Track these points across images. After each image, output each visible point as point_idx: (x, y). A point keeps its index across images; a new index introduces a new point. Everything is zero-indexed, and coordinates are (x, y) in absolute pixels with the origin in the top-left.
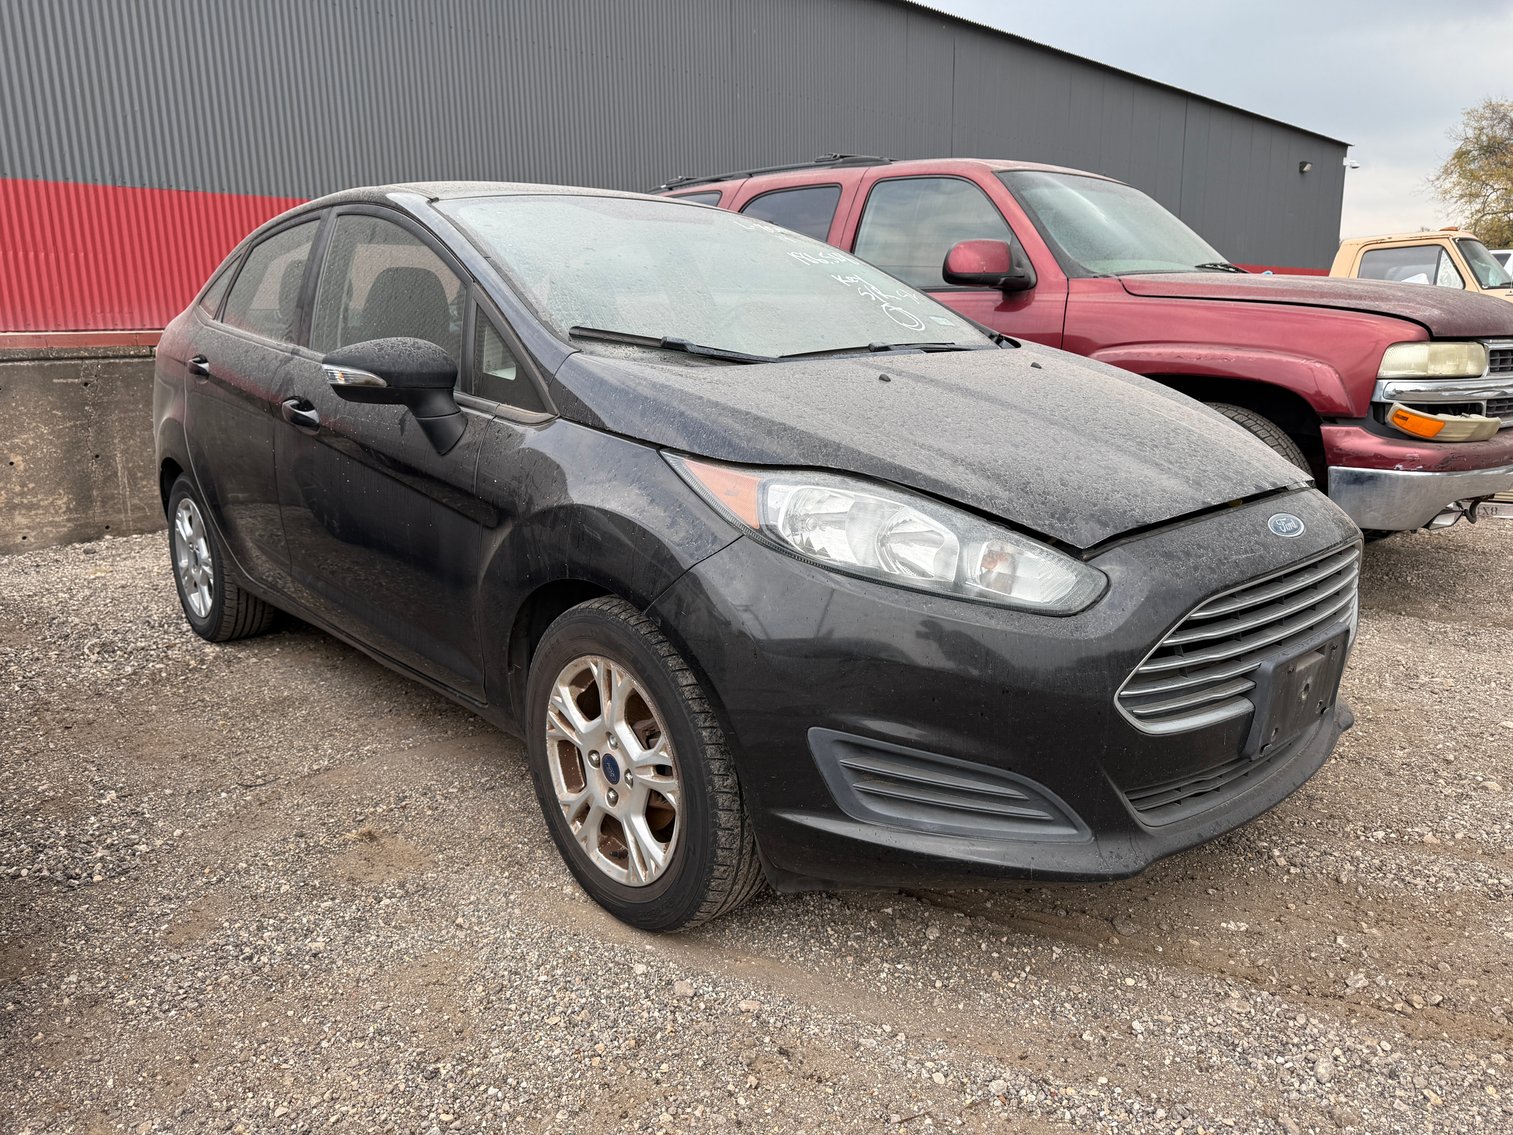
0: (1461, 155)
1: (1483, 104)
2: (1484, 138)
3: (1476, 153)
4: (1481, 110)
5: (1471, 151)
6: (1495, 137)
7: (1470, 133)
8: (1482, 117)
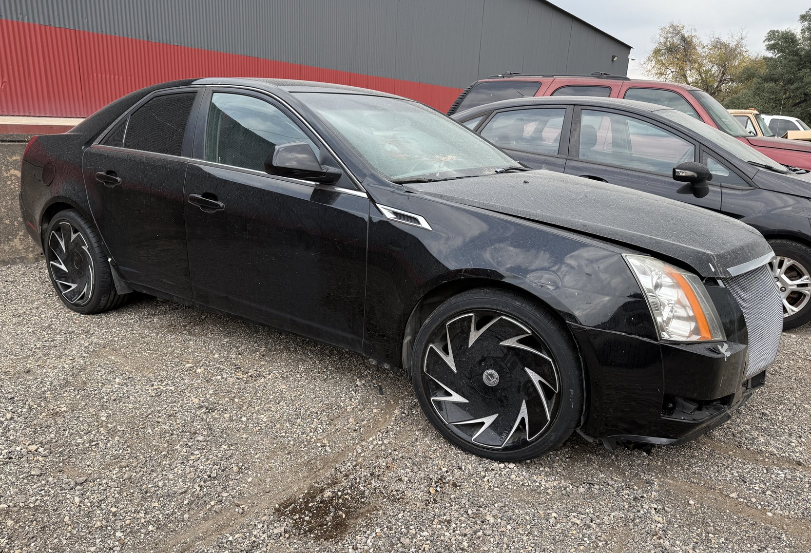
0: (657, 52)
1: (669, 25)
2: (668, 43)
3: (664, 51)
4: (668, 28)
5: (661, 50)
6: (673, 43)
7: (662, 40)
8: (668, 32)
